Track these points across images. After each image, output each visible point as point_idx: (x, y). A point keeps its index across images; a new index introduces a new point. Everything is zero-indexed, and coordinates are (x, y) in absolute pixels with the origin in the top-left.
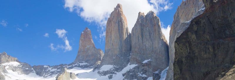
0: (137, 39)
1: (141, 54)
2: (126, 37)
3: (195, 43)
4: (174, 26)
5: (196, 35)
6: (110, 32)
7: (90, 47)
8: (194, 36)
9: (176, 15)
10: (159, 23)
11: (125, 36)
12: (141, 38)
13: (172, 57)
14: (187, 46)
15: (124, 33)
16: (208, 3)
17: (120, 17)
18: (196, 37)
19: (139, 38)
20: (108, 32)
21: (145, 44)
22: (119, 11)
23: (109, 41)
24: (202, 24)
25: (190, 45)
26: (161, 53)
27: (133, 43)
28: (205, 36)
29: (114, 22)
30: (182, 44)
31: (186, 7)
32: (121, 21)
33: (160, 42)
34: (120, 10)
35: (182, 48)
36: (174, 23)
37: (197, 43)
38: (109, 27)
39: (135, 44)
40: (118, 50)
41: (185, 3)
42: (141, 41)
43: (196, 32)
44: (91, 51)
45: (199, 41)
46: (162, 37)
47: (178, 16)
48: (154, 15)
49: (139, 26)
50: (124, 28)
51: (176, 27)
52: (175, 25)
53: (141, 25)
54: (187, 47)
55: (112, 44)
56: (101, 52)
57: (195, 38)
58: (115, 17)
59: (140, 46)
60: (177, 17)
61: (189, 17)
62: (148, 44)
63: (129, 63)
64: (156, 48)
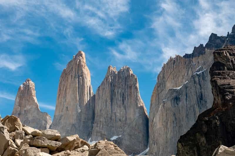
0: (105, 103)
1: (108, 126)
2: (88, 100)
3: (204, 148)
4: (158, 91)
5: (206, 138)
6: (65, 89)
7: (31, 108)
8: (203, 139)
9: (161, 75)
10: (136, 84)
11: (87, 98)
12: (110, 103)
13: (154, 136)
14: (194, 150)
15: (86, 94)
16: (219, 98)
17: (82, 70)
18: (207, 141)
19: (108, 103)
20: (62, 89)
21: (115, 113)
22: (80, 61)
23: (61, 103)
24: (213, 125)
25: (199, 149)
26: (137, 126)
27: (98, 109)
28: (218, 141)
29: (72, 76)
30: (189, 147)
31: (175, 67)
32: (82, 76)
33: (137, 110)
34: (82, 60)
35: (189, 153)
36: (158, 87)
37: (207, 149)
38: (63, 83)
39: (101, 110)
40: (75, 117)
41: (174, 61)
42: (110, 107)
43: (206, 135)
44: (31, 114)
45: (210, 147)
46: (140, 104)
47: (164, 77)
48: (130, 72)
49: (107, 85)
50: (86, 86)
51: (160, 93)
52: (159, 89)
53: (111, 84)
54: (194, 152)
55: (67, 108)
56: (47, 117)
57: (205, 142)
58: (74, 70)
59: (107, 114)
60: (163, 79)
61: (179, 80)
62: (119, 112)
63: (90, 139)
64: (130, 119)
